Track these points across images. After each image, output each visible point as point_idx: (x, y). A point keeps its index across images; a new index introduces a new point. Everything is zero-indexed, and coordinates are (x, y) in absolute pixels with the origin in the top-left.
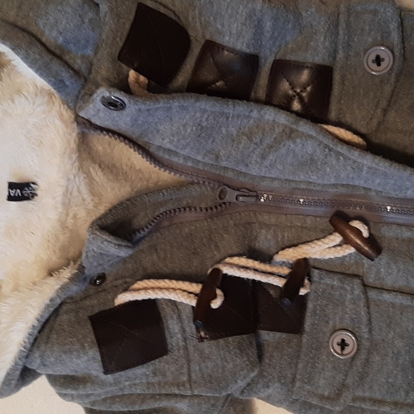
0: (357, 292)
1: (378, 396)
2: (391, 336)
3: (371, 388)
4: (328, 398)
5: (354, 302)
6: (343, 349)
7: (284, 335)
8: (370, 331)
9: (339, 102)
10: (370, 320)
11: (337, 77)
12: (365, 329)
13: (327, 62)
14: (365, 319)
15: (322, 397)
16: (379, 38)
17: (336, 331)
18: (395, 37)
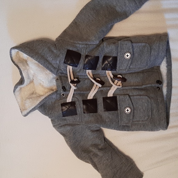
0: (128, 98)
1: (138, 120)
2: (138, 105)
3: (136, 118)
4: (127, 123)
5: (127, 100)
6: (128, 111)
7: (114, 111)
8: (133, 106)
9: (119, 65)
10: (132, 103)
11: (118, 59)
12: (132, 106)
13: (116, 56)
14: (131, 104)
15: (126, 123)
16: (128, 51)
17: (125, 108)
18: (131, 50)
